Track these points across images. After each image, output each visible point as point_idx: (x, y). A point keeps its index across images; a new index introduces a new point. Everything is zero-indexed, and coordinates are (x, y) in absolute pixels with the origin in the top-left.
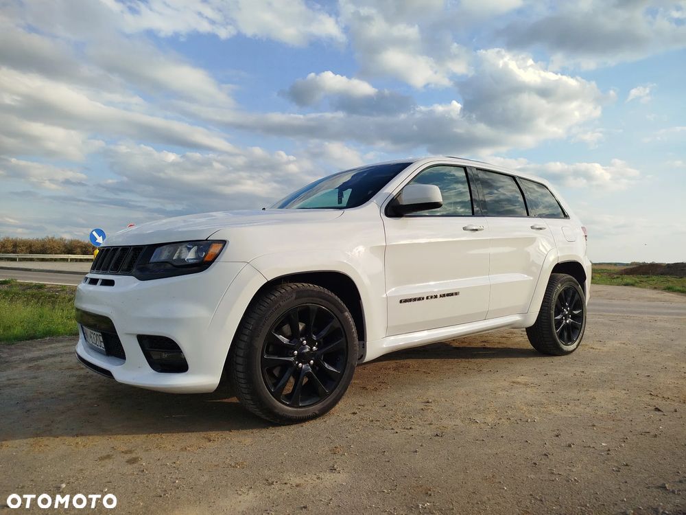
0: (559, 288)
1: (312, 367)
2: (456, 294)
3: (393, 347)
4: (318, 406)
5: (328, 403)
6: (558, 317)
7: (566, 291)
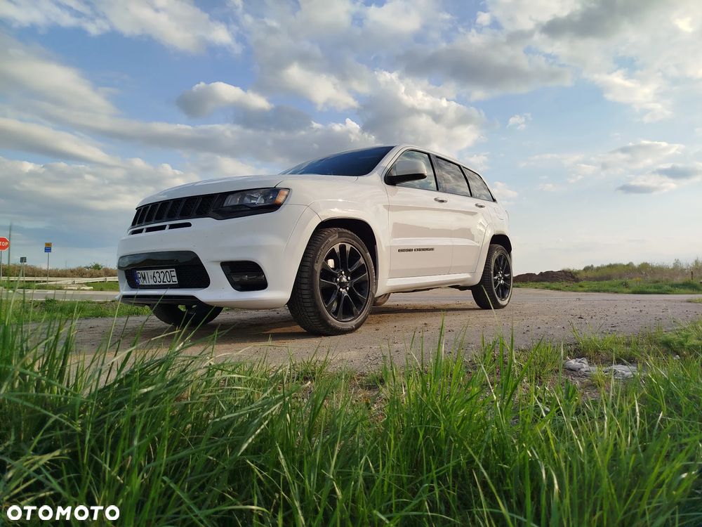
0: (496, 255)
1: (348, 292)
2: (432, 249)
3: (395, 286)
4: (354, 322)
5: (360, 320)
6: (496, 278)
7: (500, 257)
